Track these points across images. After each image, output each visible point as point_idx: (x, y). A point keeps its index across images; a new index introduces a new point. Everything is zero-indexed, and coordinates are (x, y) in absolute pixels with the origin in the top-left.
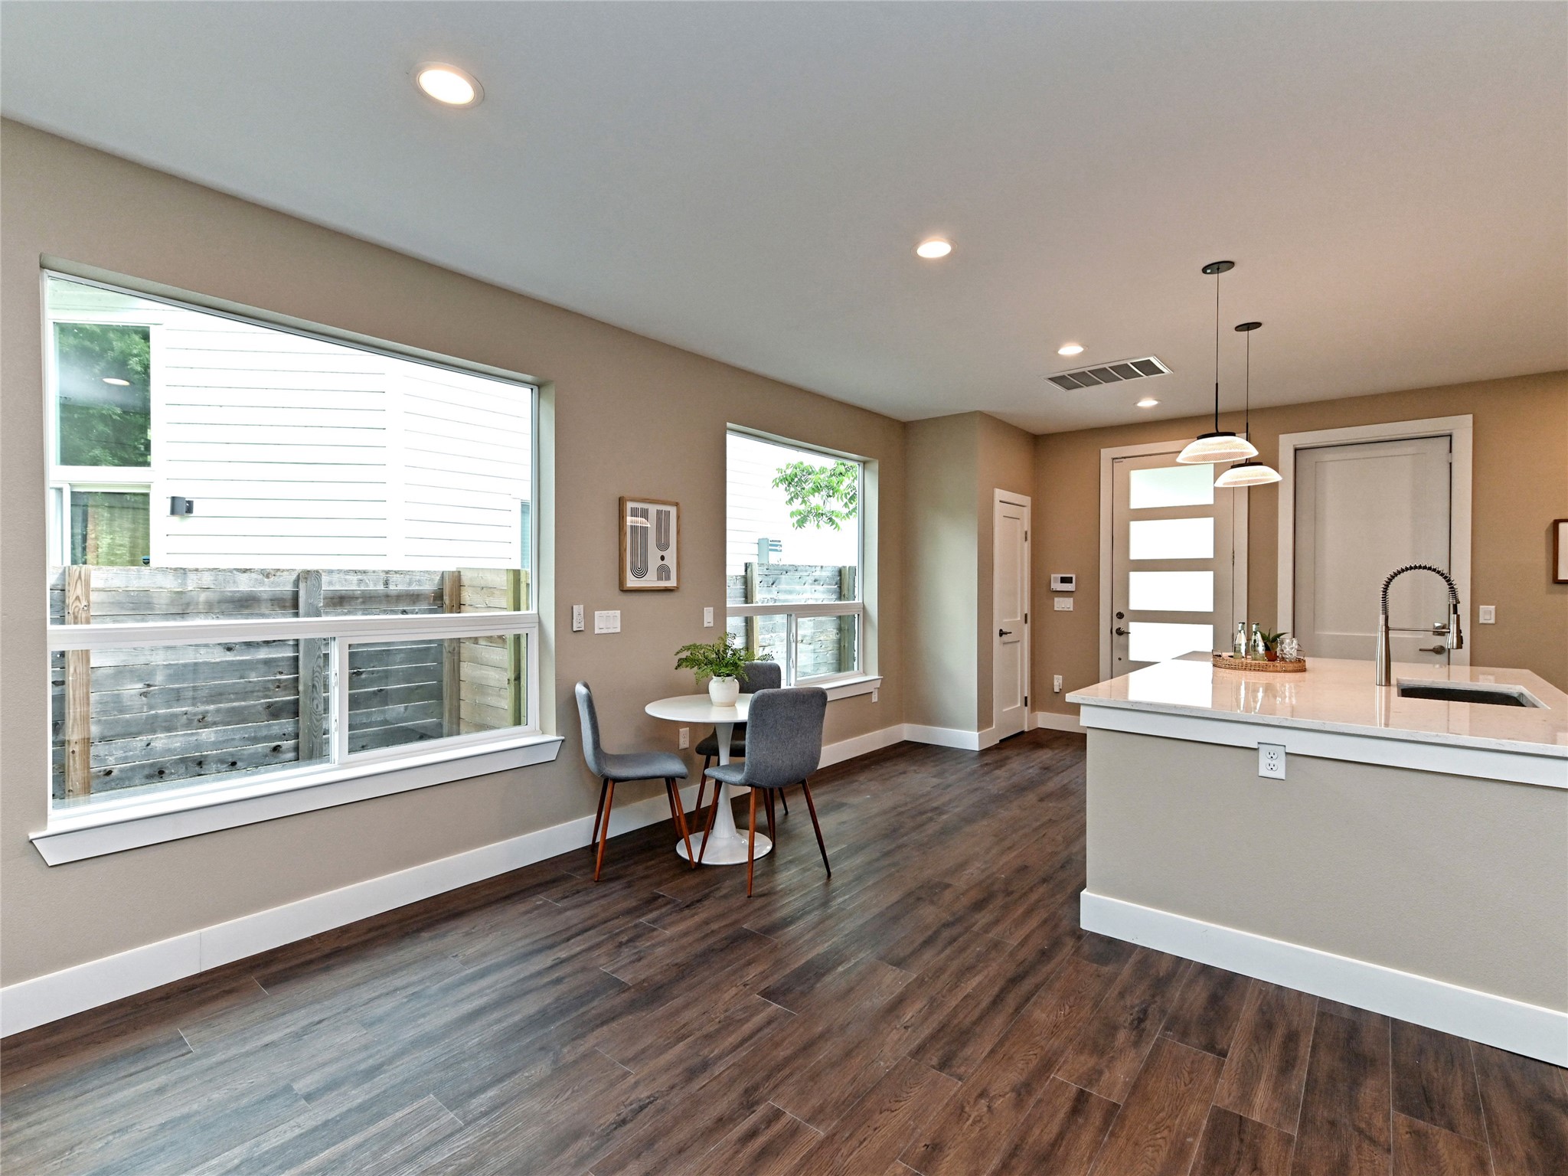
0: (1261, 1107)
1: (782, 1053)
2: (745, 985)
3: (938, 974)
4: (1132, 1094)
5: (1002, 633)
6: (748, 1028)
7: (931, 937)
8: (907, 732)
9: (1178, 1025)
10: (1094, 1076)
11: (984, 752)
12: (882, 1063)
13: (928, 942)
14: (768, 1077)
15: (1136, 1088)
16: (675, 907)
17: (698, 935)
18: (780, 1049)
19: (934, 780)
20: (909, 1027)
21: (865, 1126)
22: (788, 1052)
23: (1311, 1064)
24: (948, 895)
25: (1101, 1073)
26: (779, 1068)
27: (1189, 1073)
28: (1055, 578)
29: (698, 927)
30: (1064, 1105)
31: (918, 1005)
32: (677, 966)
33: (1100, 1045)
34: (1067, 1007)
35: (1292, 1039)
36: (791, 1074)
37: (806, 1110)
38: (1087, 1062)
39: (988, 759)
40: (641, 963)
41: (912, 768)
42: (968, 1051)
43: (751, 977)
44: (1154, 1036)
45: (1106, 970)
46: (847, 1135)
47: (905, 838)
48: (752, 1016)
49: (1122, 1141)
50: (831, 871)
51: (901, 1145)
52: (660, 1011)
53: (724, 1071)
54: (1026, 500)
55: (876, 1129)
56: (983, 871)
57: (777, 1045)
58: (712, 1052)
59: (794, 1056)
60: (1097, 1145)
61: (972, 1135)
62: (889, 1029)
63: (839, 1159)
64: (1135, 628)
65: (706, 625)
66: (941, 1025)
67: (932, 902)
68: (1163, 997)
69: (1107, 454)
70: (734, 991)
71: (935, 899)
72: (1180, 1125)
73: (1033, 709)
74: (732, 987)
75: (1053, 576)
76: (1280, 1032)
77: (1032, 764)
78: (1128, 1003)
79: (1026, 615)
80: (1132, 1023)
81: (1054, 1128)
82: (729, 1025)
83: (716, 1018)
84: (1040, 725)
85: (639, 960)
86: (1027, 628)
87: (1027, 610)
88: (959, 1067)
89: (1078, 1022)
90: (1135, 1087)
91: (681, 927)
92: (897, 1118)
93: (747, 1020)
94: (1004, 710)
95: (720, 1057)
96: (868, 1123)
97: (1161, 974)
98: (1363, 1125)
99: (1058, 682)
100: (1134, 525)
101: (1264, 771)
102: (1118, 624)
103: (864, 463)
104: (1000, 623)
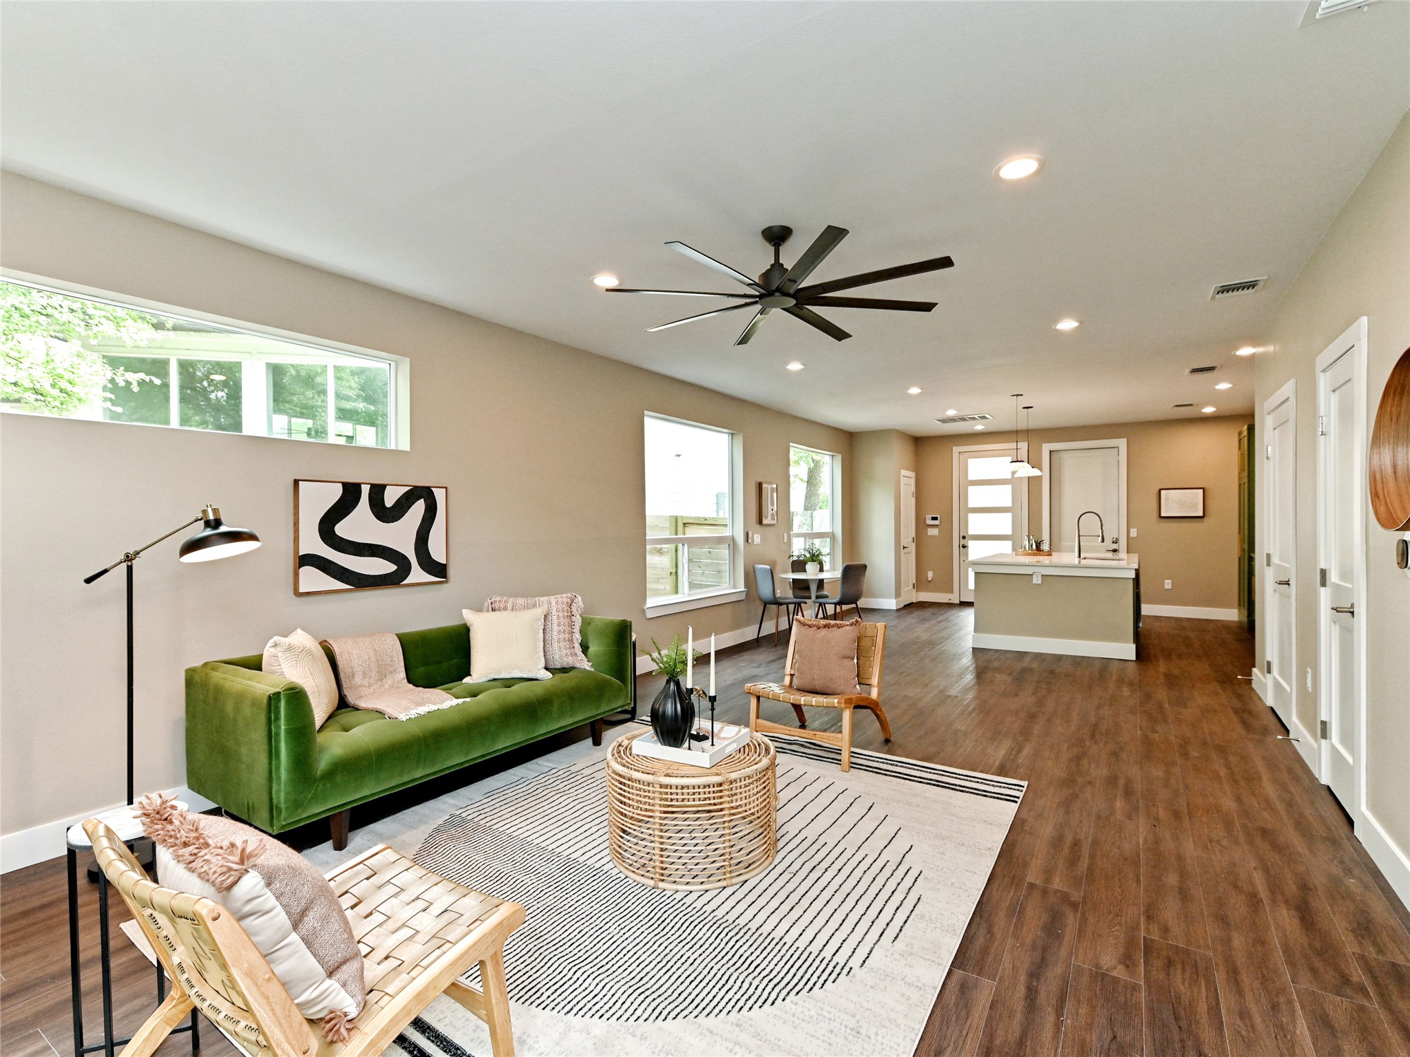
5: (904, 548)
11: (898, 610)
28: (928, 518)
39: (903, 612)
54: (912, 474)
64: (972, 544)
65: (785, 541)
69: (956, 450)
73: (917, 591)
75: (927, 516)
77: (926, 613)
79: (914, 538)
84: (922, 598)
86: (914, 545)
87: (914, 535)
94: (906, 590)
99: (930, 575)
100: (971, 489)
101: (1035, 582)
102: (962, 542)
103: (833, 456)
104: (904, 542)
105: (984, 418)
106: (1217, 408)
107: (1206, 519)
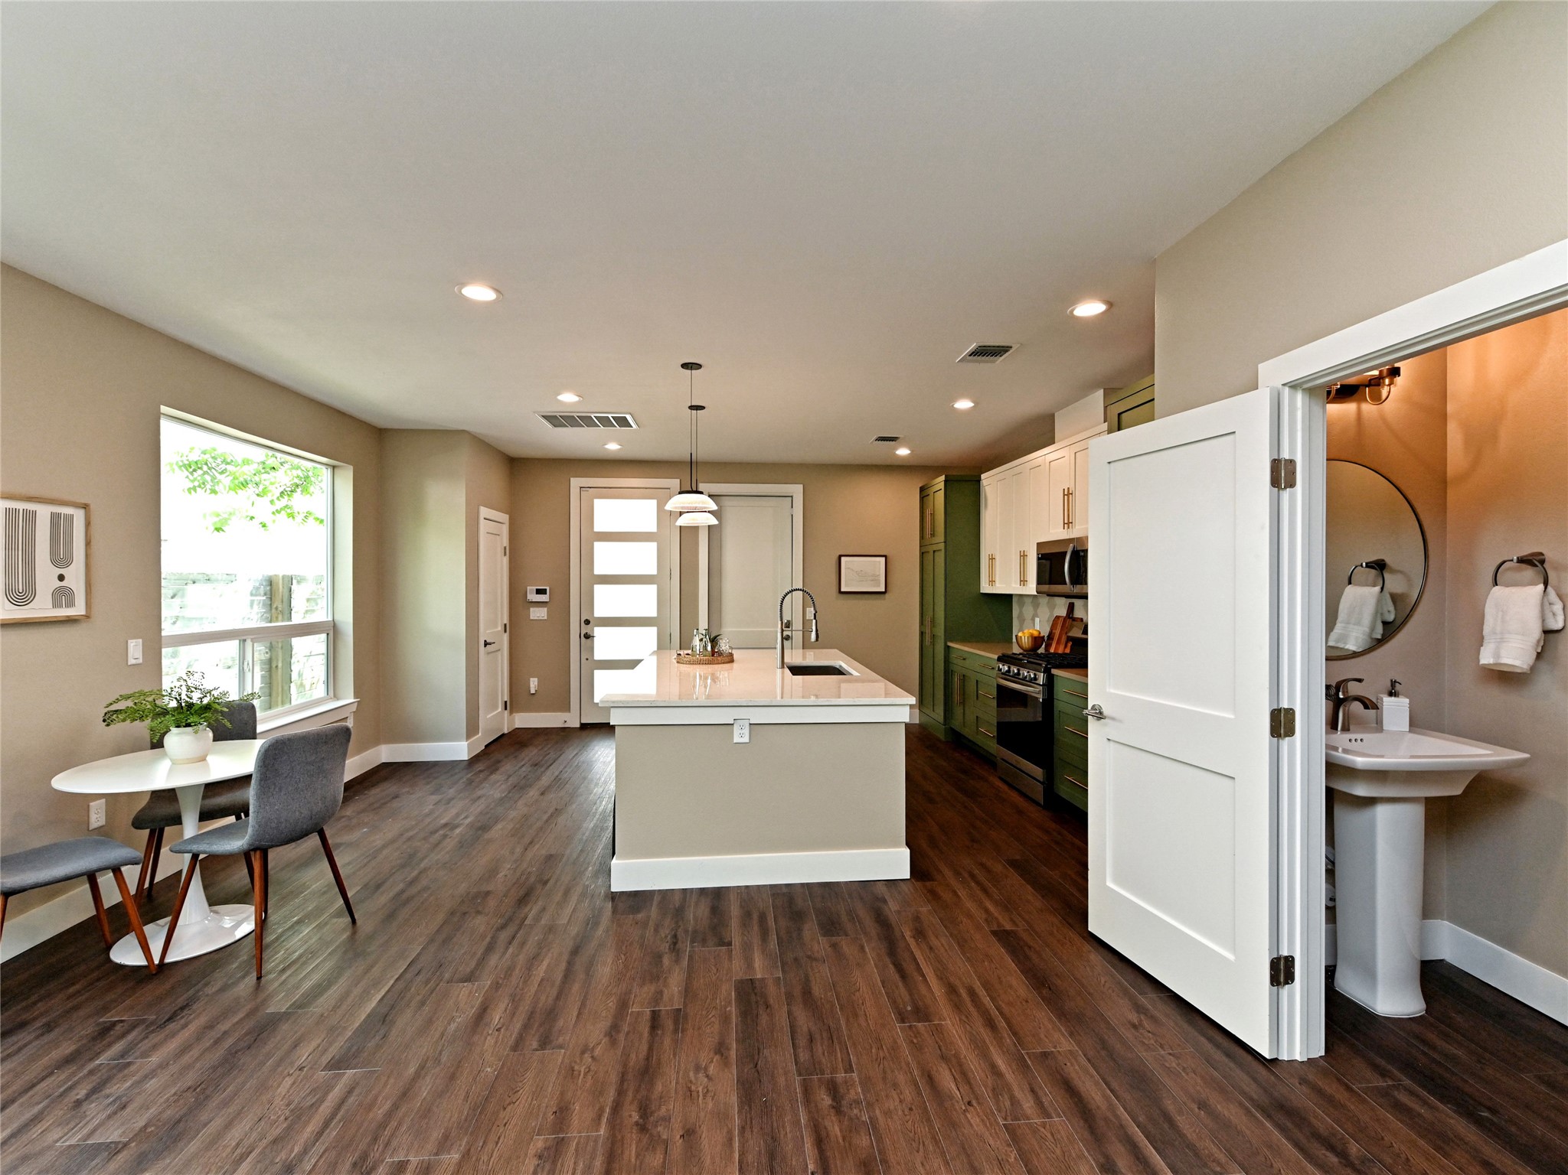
0: (760, 969)
1: (380, 1112)
2: (301, 1069)
3: (509, 973)
4: (686, 997)
5: (486, 644)
6: (326, 1108)
7: (490, 943)
8: (387, 753)
9: (699, 938)
10: (658, 997)
11: (474, 759)
12: (489, 1069)
13: (490, 949)
14: (375, 1139)
15: (688, 992)
16: (147, 1027)
17: (207, 1043)
18: (375, 1109)
19: (433, 797)
20: (501, 1028)
21: (494, 1128)
22: (387, 1106)
23: (776, 929)
24: (492, 903)
25: (661, 993)
26: (383, 1125)
27: (715, 966)
28: (530, 590)
29: (199, 1037)
30: (645, 1030)
31: (502, 1006)
32: (192, 1090)
33: (654, 974)
34: (623, 956)
35: (762, 918)
36: (400, 1124)
37: (431, 1146)
38: (649, 989)
39: (480, 766)
40: (128, 1110)
41: (404, 790)
42: (560, 1023)
43: (305, 1057)
44: (686, 951)
45: (639, 916)
46: (481, 1144)
47: (426, 861)
48: (326, 1094)
49: (690, 1032)
50: (356, 917)
51: (533, 1124)
52: (193, 1146)
53: (317, 1161)
54: (504, 518)
55: (505, 1125)
56: (515, 870)
57: (370, 1107)
58: (292, 1151)
59: (396, 1107)
60: (676, 1042)
61: (588, 1085)
62: (483, 1038)
63: (482, 1167)
64: (599, 632)
65: (131, 661)
66: (529, 1013)
67: (478, 912)
68: (683, 921)
69: (576, 483)
70: (288, 1081)
71: (480, 909)
72: (721, 1002)
73: (511, 713)
74: (284, 1078)
75: (528, 588)
76: (755, 916)
77: (522, 763)
78: (663, 936)
79: (505, 625)
80: (670, 948)
81: (644, 1047)
82: (299, 1117)
83: (279, 1117)
84: (518, 724)
85: (124, 1107)
86: (506, 637)
87: (506, 621)
88: (557, 1040)
89: (635, 962)
90: (686, 991)
91: (173, 1045)
92: (522, 1106)
93: (321, 1101)
94: (488, 717)
95: (305, 1151)
96: (497, 1123)
97: (677, 906)
98: (809, 953)
99: (534, 684)
100: (598, 545)
101: (737, 739)
102: (585, 629)
103: (334, 467)
104: (484, 634)
105: (623, 422)
106: (912, 451)
107: (887, 595)
